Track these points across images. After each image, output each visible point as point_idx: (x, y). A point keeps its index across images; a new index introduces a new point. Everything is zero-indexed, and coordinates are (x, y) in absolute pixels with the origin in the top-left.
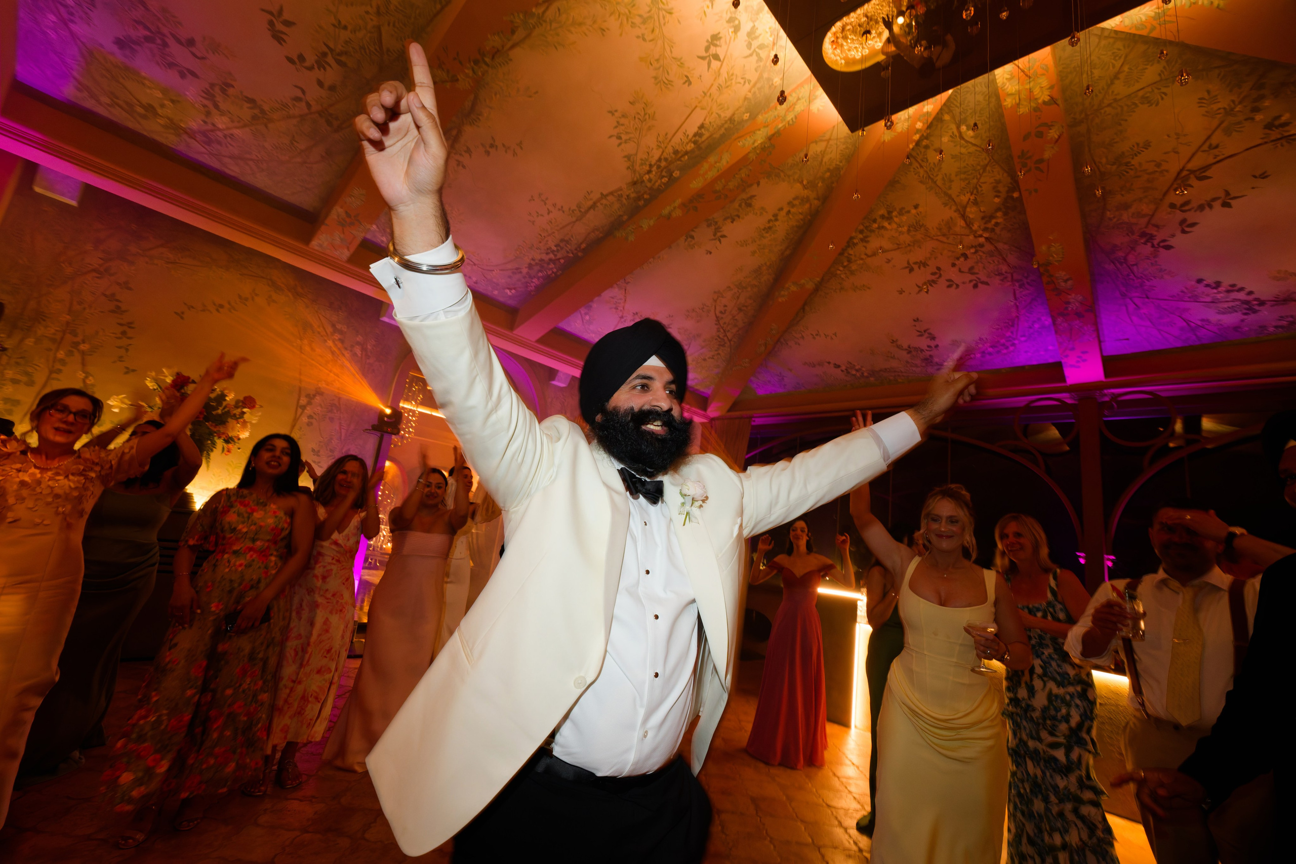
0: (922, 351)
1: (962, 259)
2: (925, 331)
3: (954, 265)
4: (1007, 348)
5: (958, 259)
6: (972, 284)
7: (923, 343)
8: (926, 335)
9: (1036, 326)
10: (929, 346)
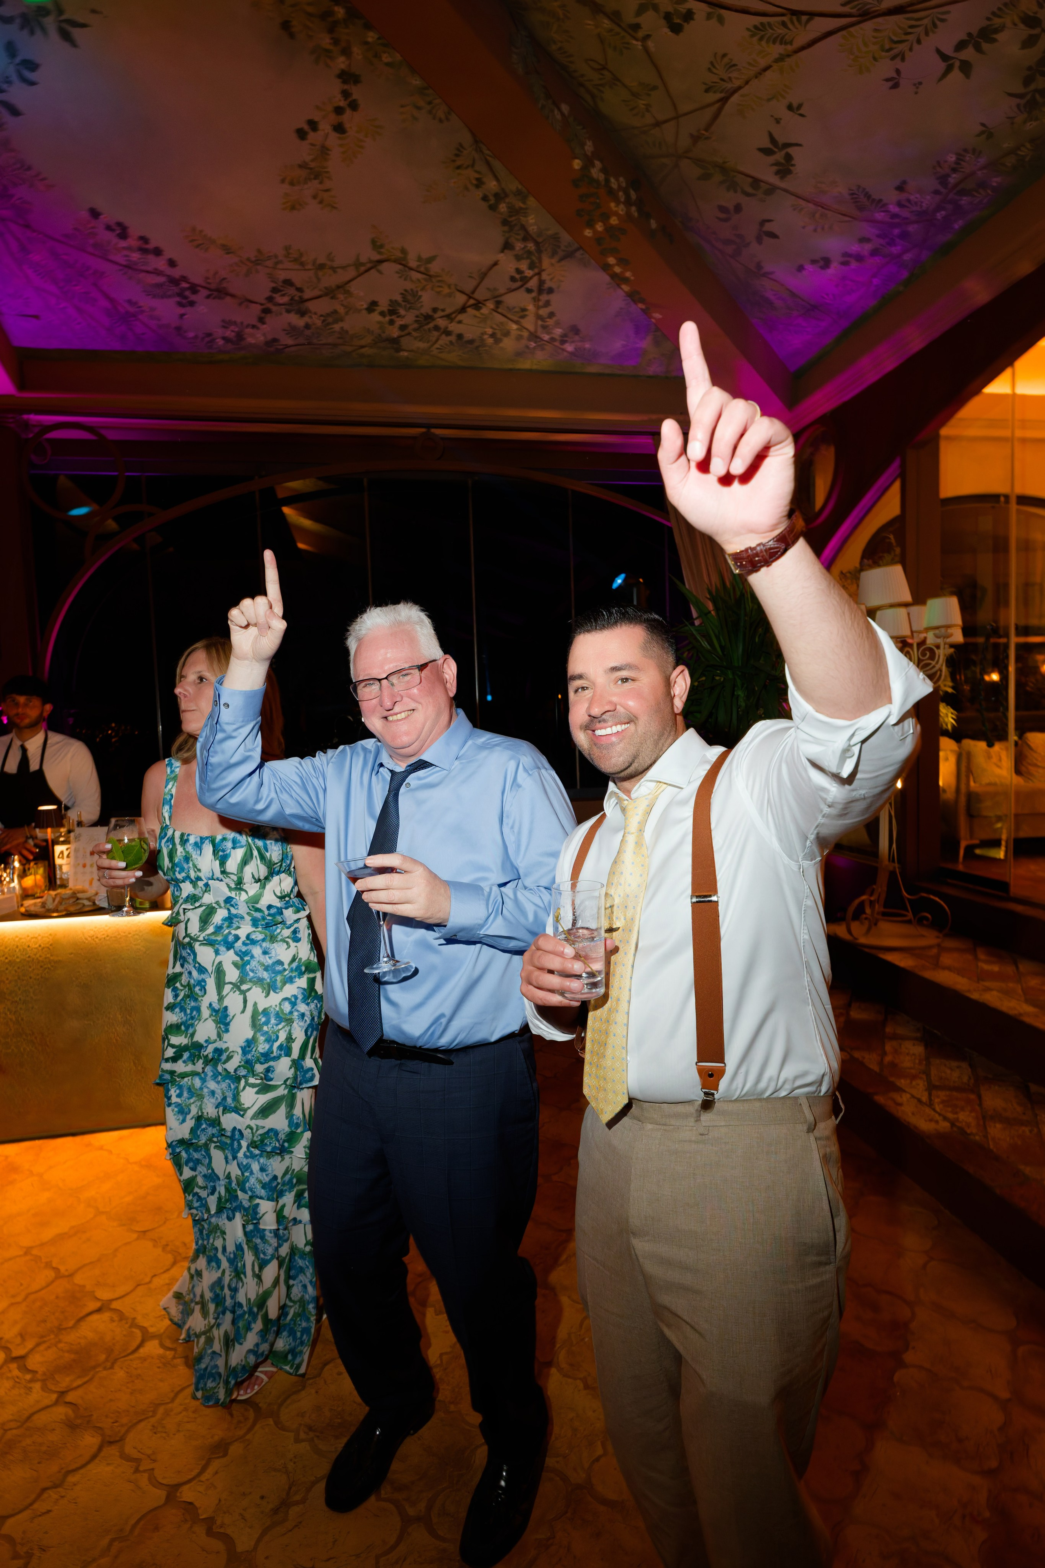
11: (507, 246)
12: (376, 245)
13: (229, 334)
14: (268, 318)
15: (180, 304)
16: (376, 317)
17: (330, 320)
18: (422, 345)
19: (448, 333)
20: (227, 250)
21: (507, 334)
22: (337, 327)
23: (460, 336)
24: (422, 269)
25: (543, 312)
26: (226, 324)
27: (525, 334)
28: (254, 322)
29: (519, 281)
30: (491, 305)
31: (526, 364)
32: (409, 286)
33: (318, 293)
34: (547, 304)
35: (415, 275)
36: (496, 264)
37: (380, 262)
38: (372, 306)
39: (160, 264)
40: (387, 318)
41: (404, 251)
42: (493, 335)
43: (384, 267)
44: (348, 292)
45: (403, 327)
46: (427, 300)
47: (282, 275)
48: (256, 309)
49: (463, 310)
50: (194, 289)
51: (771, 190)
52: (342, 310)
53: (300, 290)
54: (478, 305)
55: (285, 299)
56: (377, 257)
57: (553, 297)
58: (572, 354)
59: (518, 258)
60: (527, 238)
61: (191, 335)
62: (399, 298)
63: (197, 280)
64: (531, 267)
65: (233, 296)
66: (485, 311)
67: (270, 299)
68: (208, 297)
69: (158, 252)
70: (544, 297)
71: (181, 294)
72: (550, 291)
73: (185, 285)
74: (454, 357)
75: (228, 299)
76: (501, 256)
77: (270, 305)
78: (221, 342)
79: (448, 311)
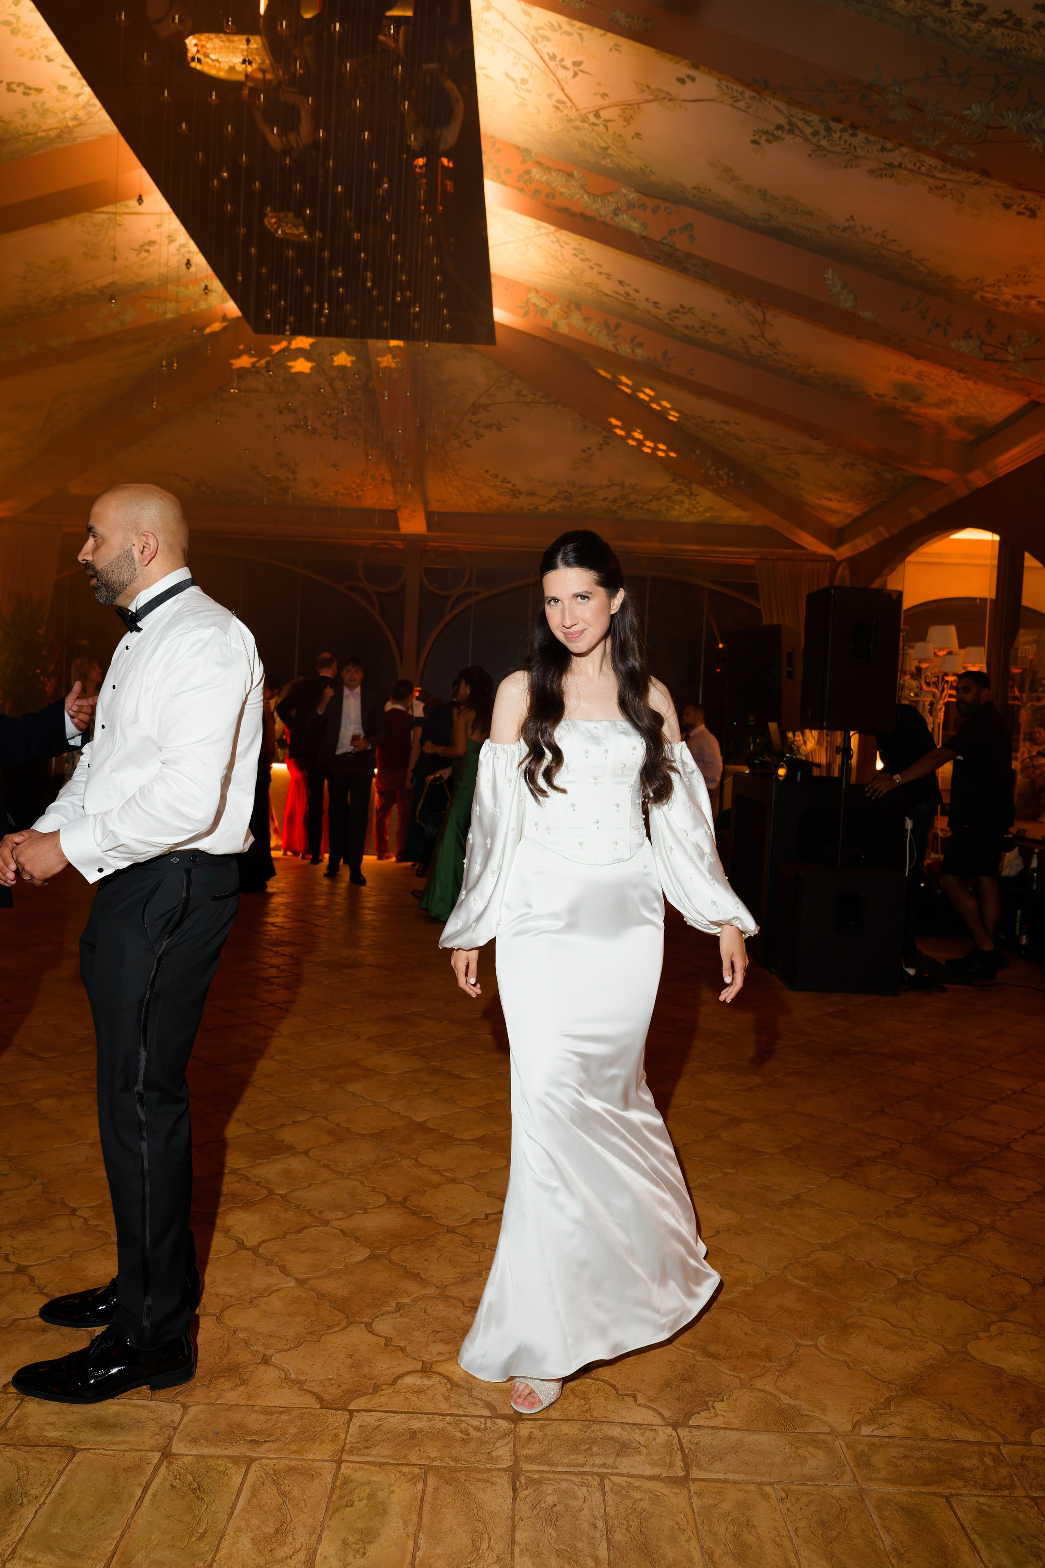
0: (282, 480)
4: (357, 492)
11: (676, 480)
12: (611, 480)
13: (531, 508)
14: (553, 503)
15: (512, 498)
16: (606, 503)
17: (583, 504)
18: (628, 513)
19: (642, 508)
20: (541, 482)
21: (673, 509)
22: (585, 506)
23: (649, 510)
24: (633, 489)
25: (693, 502)
26: (531, 504)
27: (683, 509)
28: (545, 503)
29: (681, 492)
30: (665, 500)
31: (683, 520)
32: (624, 493)
33: (578, 495)
34: (695, 500)
35: (628, 490)
36: (669, 486)
37: (611, 485)
38: (605, 500)
39: (509, 486)
40: (612, 503)
41: (624, 482)
42: (666, 510)
43: (615, 488)
44: (595, 495)
45: (619, 507)
46: (632, 497)
47: (564, 489)
48: (547, 500)
49: (651, 501)
50: (521, 493)
52: (589, 500)
53: (571, 494)
54: (659, 499)
55: (563, 497)
57: (698, 499)
59: (679, 484)
60: (685, 478)
61: (512, 508)
62: (619, 497)
63: (523, 490)
64: (688, 488)
65: (538, 495)
66: (662, 501)
67: (555, 497)
68: (526, 496)
69: (509, 482)
70: (693, 497)
71: (514, 495)
72: (696, 495)
73: (517, 492)
74: (644, 515)
75: (536, 496)
76: (672, 485)
77: (555, 499)
79: (644, 501)
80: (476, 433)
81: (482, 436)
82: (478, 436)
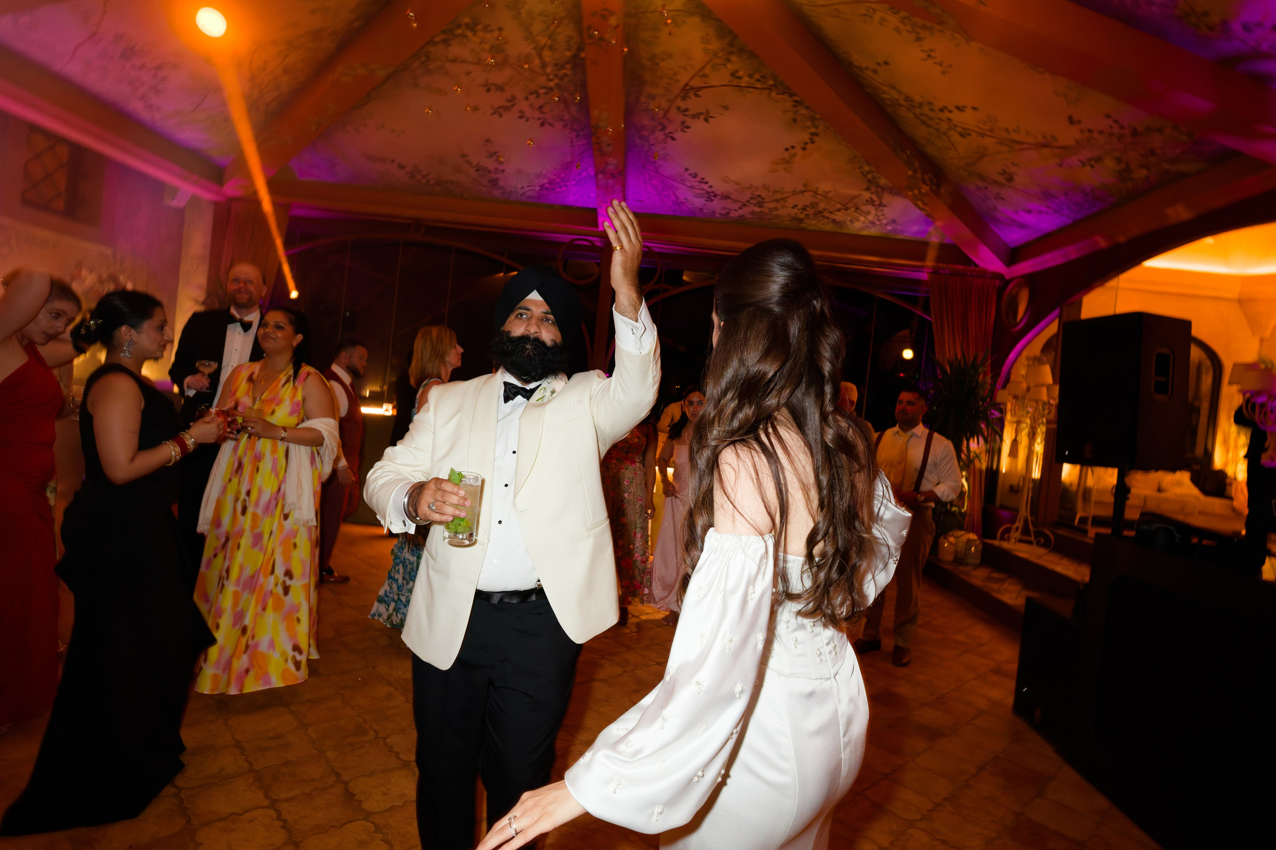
0: (489, 172)
1: (534, 96)
2: (495, 153)
3: (527, 99)
4: (560, 187)
5: (531, 94)
6: (541, 121)
7: (491, 164)
8: (494, 158)
9: (584, 174)
10: (496, 169)
11: (868, 189)
12: (805, 185)
13: (723, 212)
14: (744, 208)
15: (707, 201)
16: (795, 210)
17: (773, 210)
18: (814, 222)
20: (737, 184)
21: (858, 220)
22: (775, 213)
23: (834, 220)
24: (824, 195)
25: (879, 214)
26: (724, 208)
27: (867, 221)
28: (737, 208)
29: (871, 202)
30: (853, 209)
31: (865, 233)
32: (815, 200)
33: (770, 200)
34: (882, 210)
35: (819, 197)
36: (860, 195)
37: (804, 191)
38: (795, 207)
39: (706, 187)
40: (801, 211)
41: (817, 188)
42: (851, 221)
43: (806, 194)
44: (786, 201)
45: (807, 215)
46: (822, 206)
47: (757, 193)
48: (739, 204)
49: (839, 210)
50: (715, 196)
51: (1002, 185)
52: (779, 207)
53: (763, 199)
54: (846, 210)
55: (755, 202)
56: (804, 189)
57: (886, 210)
58: (890, 231)
59: (872, 193)
60: (878, 186)
61: (706, 211)
62: (809, 205)
63: (717, 192)
64: (878, 197)
65: (731, 199)
66: (849, 211)
67: (748, 201)
68: (720, 199)
69: (706, 183)
70: (881, 208)
71: (709, 198)
72: (885, 206)
73: (712, 194)
74: (829, 227)
75: (729, 200)
76: (864, 193)
77: (747, 204)
78: (718, 215)
79: (831, 210)
80: (683, 123)
81: (688, 127)
82: (685, 127)
